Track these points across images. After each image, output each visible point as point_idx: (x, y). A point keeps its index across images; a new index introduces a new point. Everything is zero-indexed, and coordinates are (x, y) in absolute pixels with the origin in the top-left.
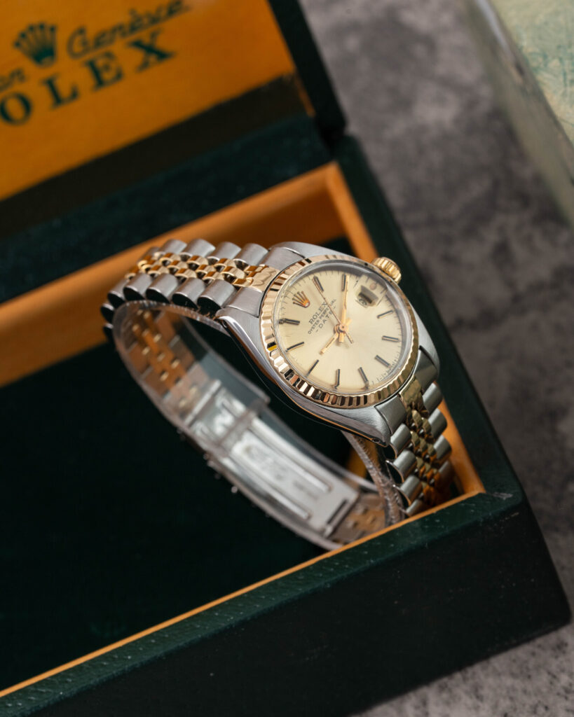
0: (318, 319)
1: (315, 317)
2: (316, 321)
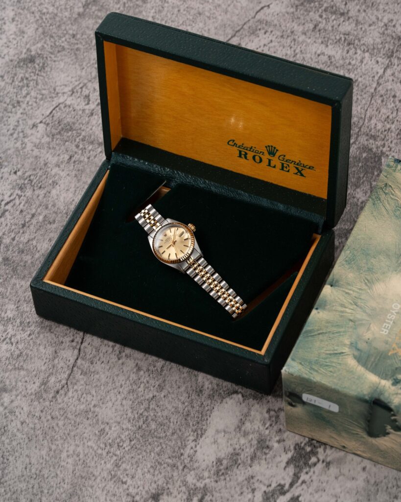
2: (167, 240)
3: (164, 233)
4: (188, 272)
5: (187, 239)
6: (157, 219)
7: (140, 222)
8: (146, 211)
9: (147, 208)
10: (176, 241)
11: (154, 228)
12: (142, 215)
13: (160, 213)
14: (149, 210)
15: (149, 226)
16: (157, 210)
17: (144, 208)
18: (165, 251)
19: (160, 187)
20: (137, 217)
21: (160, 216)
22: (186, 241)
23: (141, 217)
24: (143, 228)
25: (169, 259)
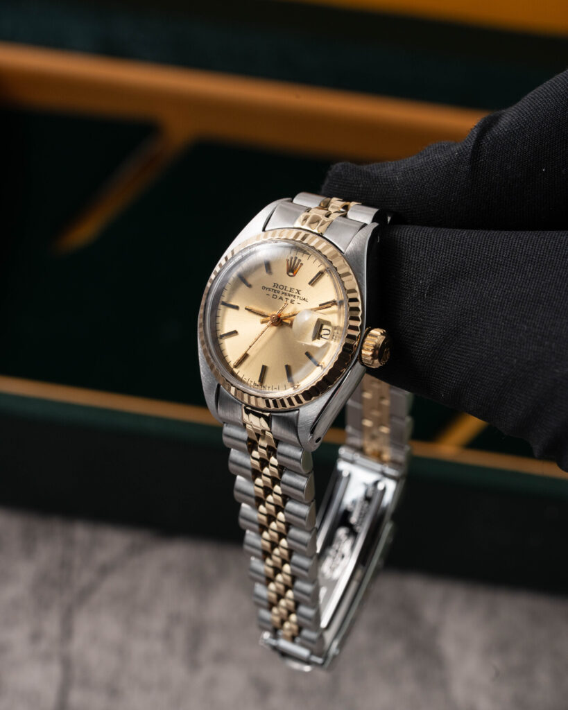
0: (281, 291)
1: (281, 287)
2: (278, 289)
3: (297, 261)
10: (289, 325)
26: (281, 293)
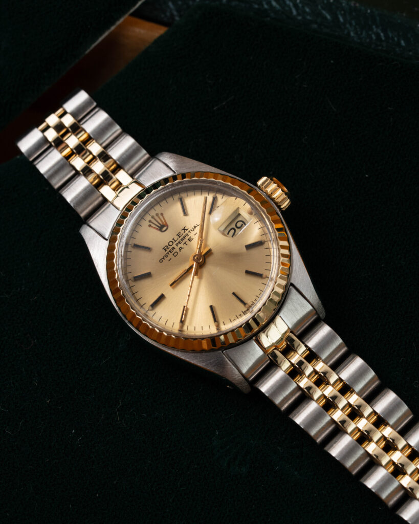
0: (174, 245)
1: (171, 243)
2: (171, 247)
3: (156, 218)
4: (265, 387)
5: (259, 244)
6: (116, 153)
7: (44, 166)
8: (68, 121)
9: (72, 105)
10: (209, 252)
11: (106, 191)
12: (51, 135)
13: (127, 130)
14: (81, 115)
15: (82, 184)
16: (116, 116)
17: (55, 104)
18: (162, 297)
19: (122, 20)
20: (26, 144)
21: (128, 142)
22: (254, 251)
23: (44, 146)
24: (56, 196)
25: (181, 330)
26: (175, 247)
